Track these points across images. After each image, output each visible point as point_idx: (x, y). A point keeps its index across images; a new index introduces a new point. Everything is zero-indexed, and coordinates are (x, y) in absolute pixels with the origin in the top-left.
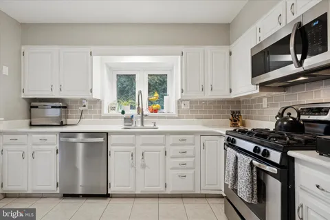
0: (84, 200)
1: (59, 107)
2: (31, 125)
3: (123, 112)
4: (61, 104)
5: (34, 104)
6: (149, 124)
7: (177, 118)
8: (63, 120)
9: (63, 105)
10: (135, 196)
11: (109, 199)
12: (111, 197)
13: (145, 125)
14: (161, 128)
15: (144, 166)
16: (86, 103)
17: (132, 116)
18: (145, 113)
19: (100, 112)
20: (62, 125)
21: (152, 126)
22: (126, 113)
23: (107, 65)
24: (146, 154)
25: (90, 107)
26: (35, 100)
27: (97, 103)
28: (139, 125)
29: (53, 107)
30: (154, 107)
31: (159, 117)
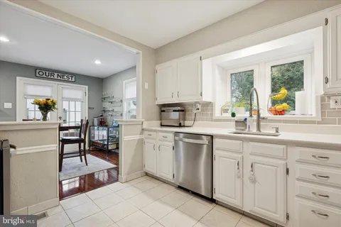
0: (192, 197)
1: (178, 111)
2: (162, 125)
3: (233, 115)
4: (179, 108)
5: (163, 109)
6: (268, 130)
7: (319, 123)
8: (182, 122)
9: (182, 109)
10: (243, 214)
11: (214, 204)
12: (217, 204)
13: (263, 131)
14: (284, 135)
15: (254, 181)
16: (199, 106)
17: (246, 119)
18: (262, 116)
19: (212, 115)
20: (180, 126)
21: (273, 132)
22: (237, 115)
23: (218, 66)
24: (256, 166)
25: (203, 110)
26: (164, 105)
27: (208, 105)
28: (254, 130)
29: (174, 111)
30: (279, 107)
31: (286, 121)
